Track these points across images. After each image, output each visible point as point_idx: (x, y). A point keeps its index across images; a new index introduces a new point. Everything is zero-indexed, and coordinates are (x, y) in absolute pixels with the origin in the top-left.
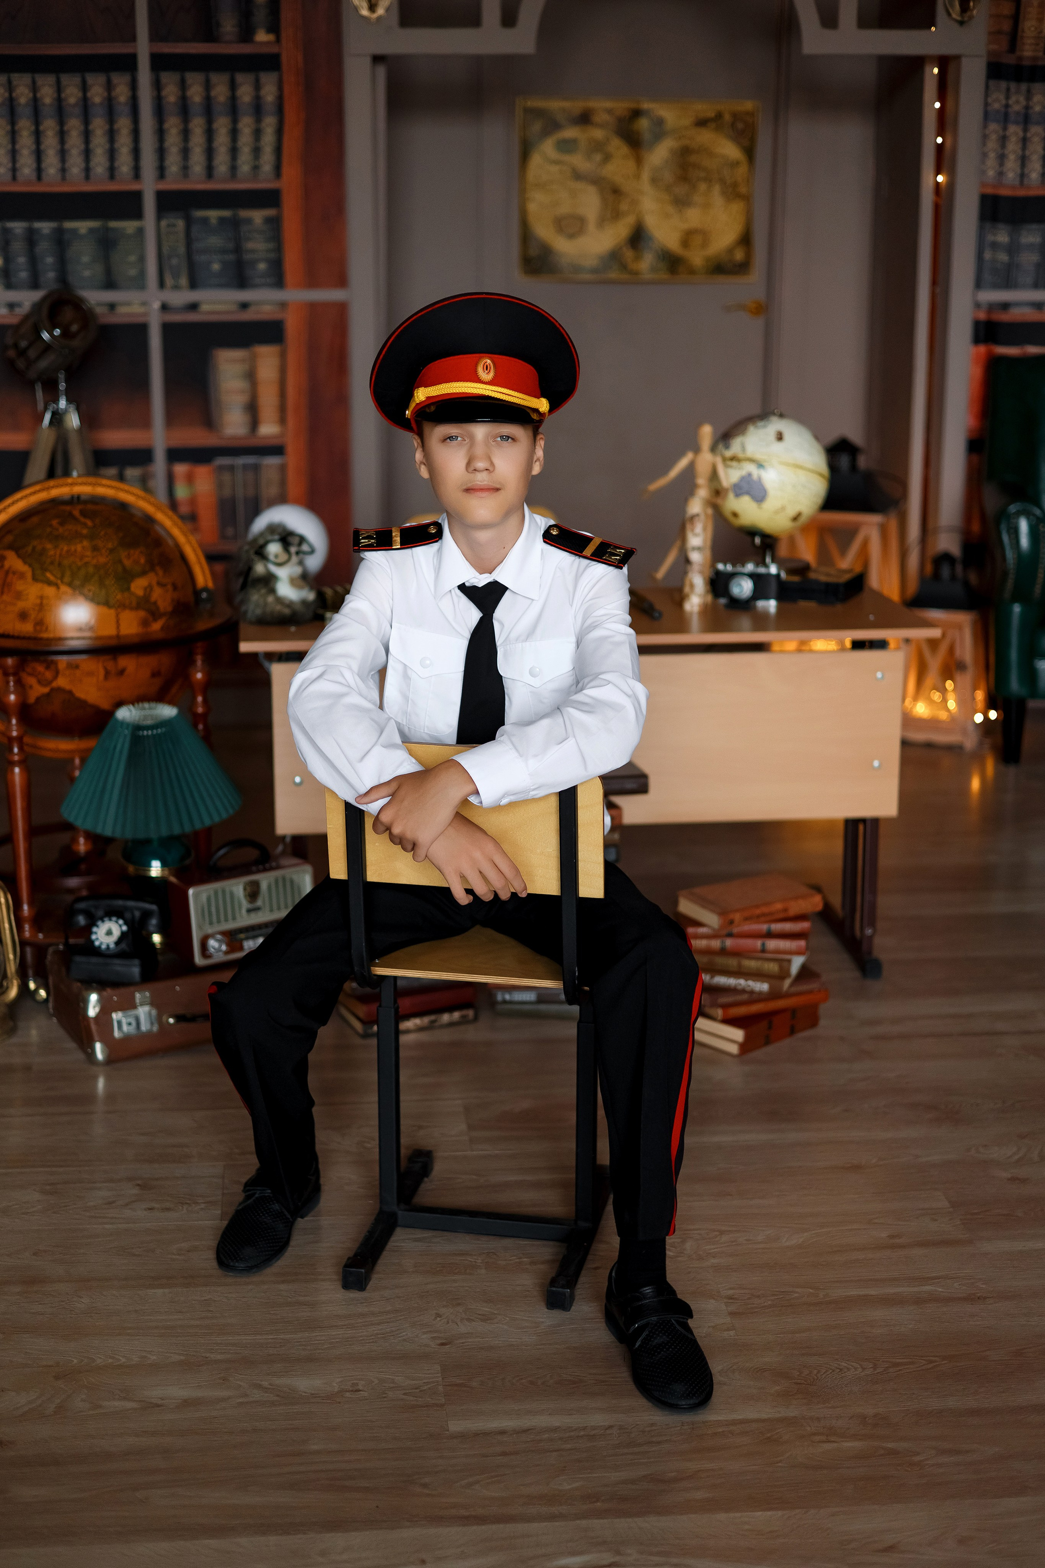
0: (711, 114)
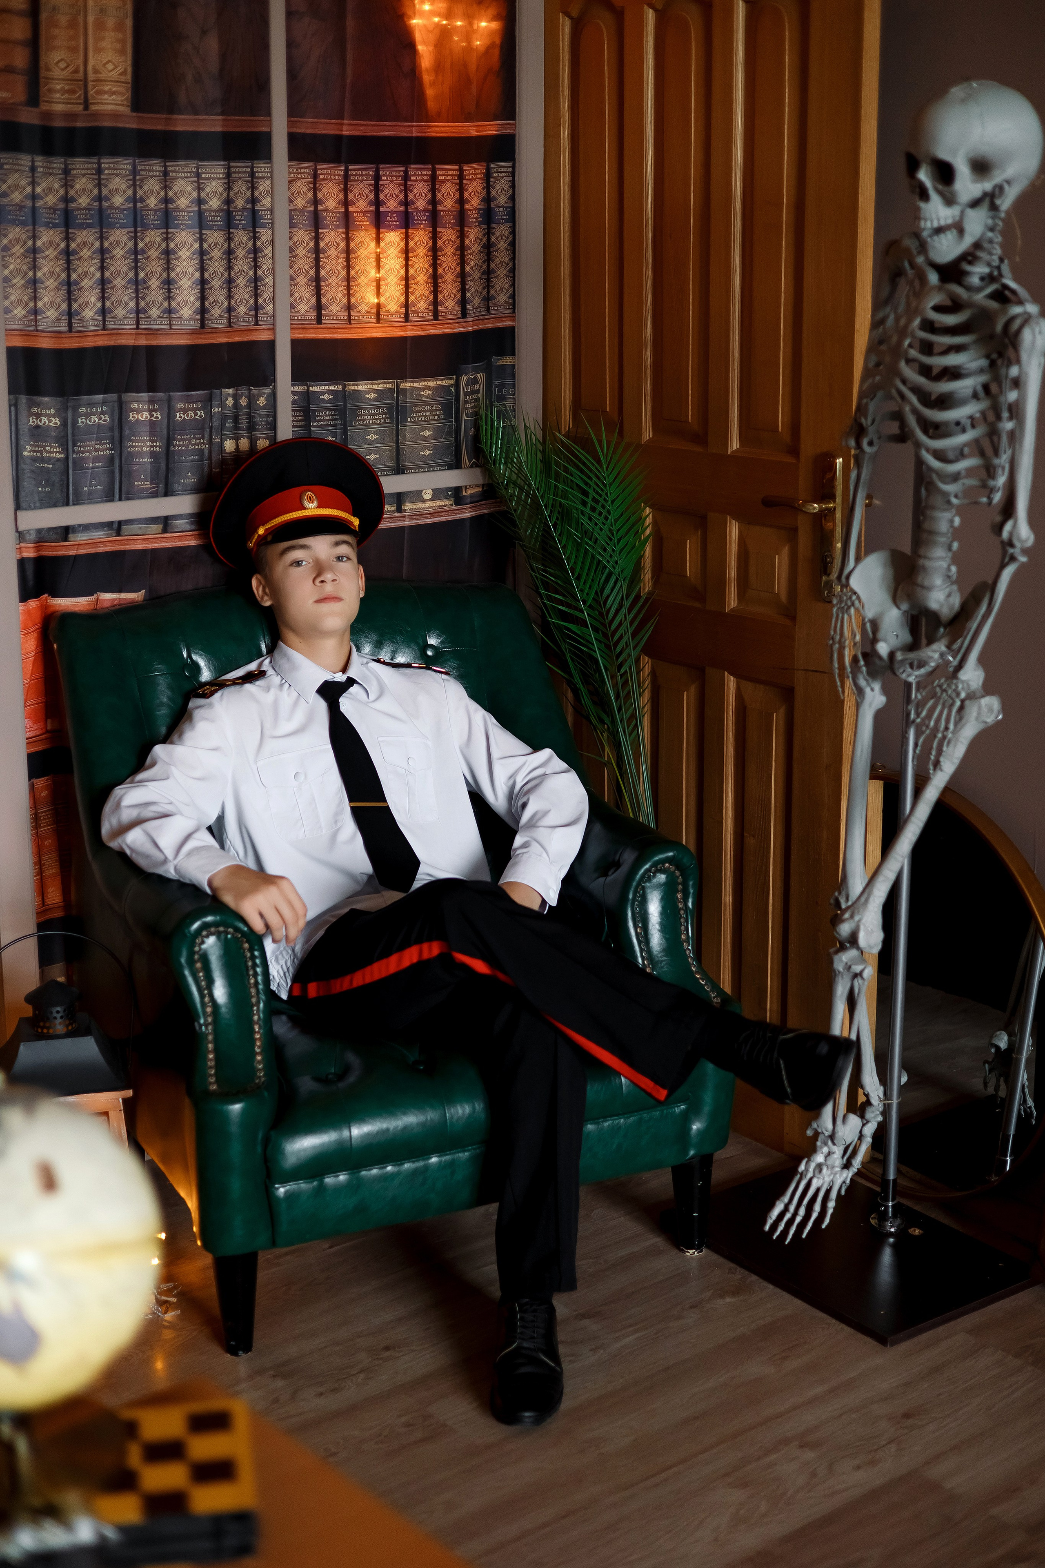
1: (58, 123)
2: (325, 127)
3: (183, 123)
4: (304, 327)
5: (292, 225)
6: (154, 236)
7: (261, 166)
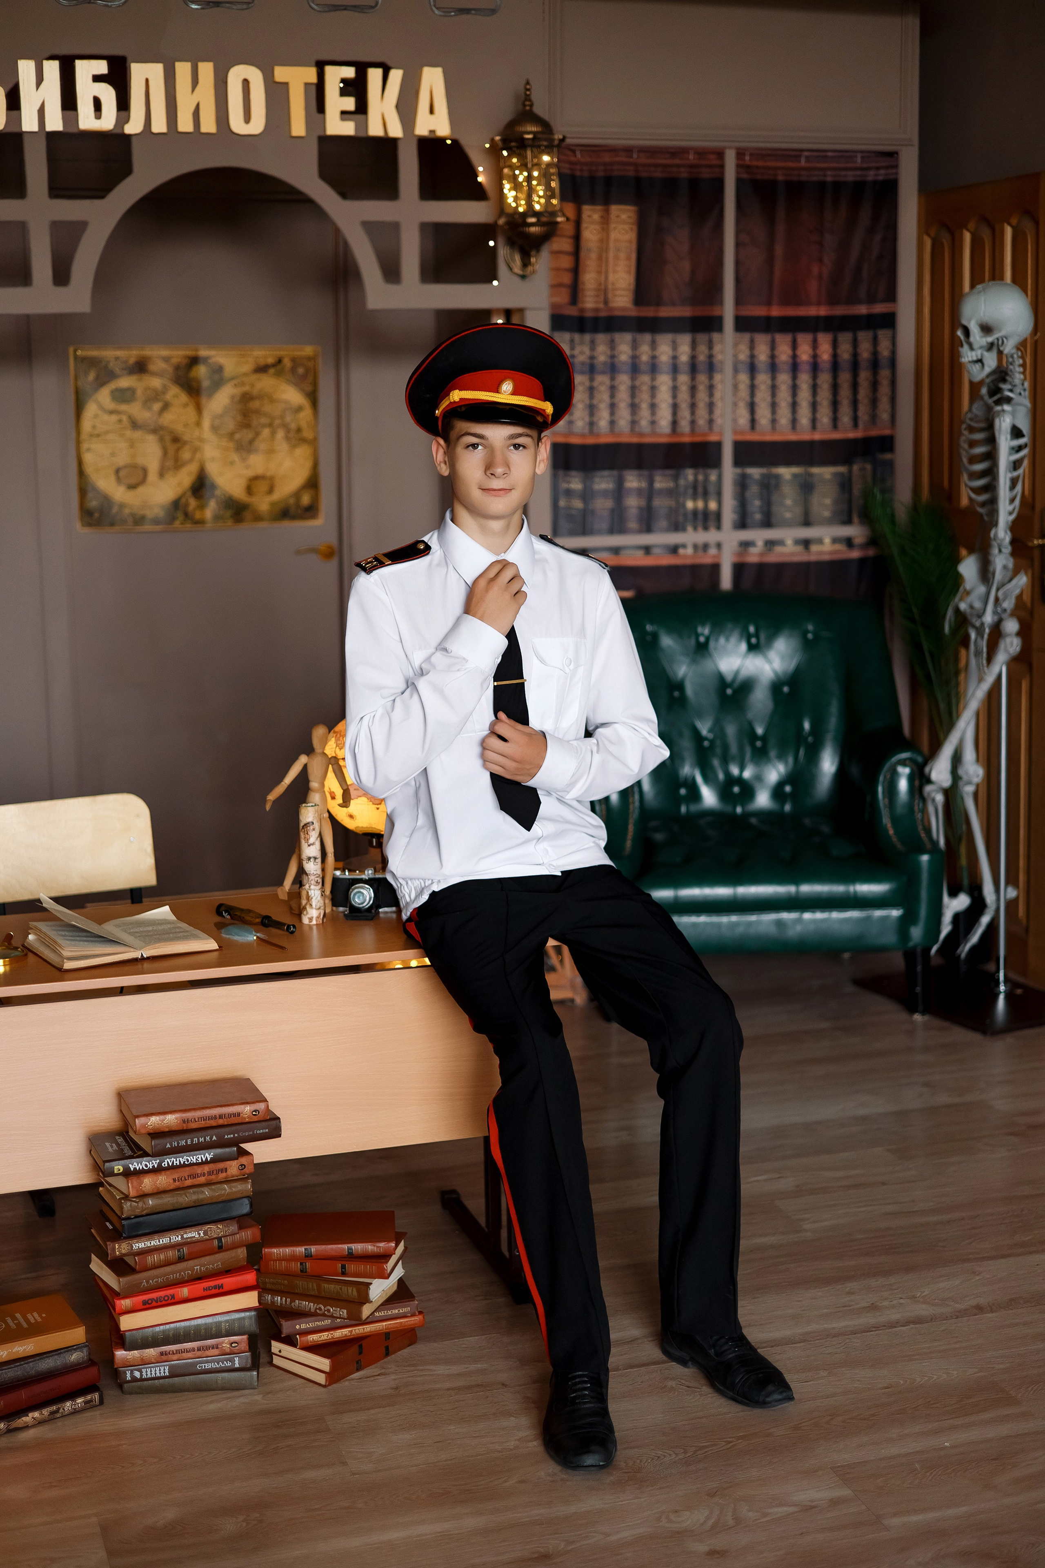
0: (270, 360)
1: (589, 314)
2: (760, 311)
3: (666, 312)
4: (742, 433)
5: (736, 371)
6: (645, 379)
7: (716, 336)
